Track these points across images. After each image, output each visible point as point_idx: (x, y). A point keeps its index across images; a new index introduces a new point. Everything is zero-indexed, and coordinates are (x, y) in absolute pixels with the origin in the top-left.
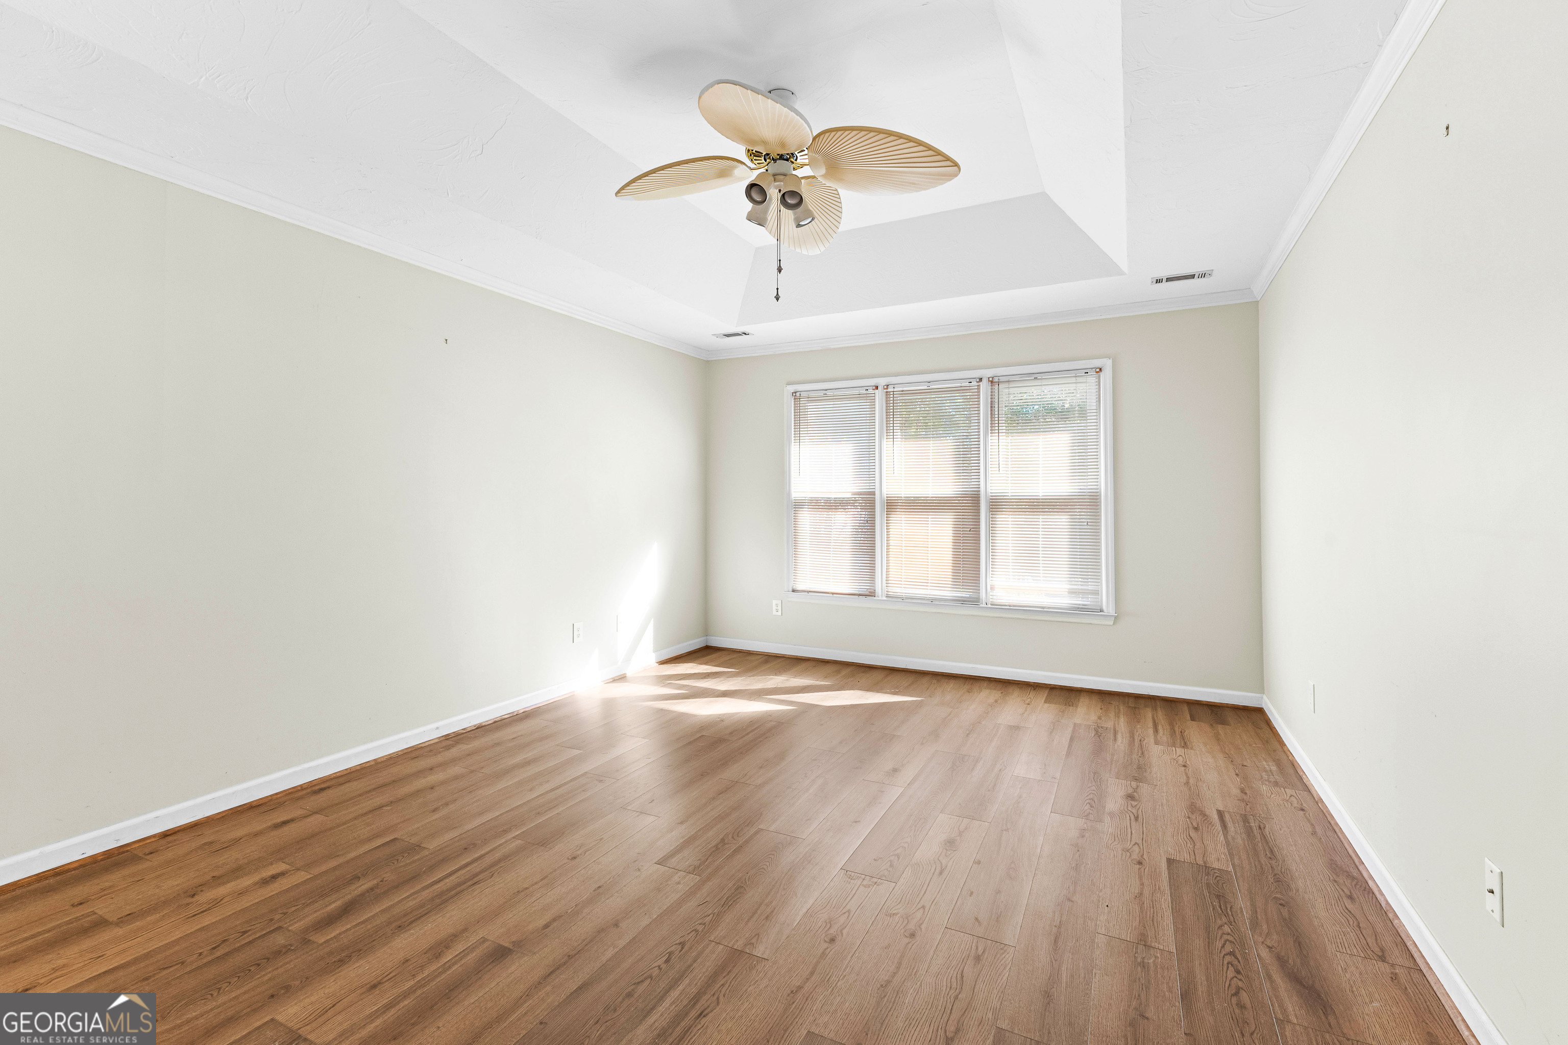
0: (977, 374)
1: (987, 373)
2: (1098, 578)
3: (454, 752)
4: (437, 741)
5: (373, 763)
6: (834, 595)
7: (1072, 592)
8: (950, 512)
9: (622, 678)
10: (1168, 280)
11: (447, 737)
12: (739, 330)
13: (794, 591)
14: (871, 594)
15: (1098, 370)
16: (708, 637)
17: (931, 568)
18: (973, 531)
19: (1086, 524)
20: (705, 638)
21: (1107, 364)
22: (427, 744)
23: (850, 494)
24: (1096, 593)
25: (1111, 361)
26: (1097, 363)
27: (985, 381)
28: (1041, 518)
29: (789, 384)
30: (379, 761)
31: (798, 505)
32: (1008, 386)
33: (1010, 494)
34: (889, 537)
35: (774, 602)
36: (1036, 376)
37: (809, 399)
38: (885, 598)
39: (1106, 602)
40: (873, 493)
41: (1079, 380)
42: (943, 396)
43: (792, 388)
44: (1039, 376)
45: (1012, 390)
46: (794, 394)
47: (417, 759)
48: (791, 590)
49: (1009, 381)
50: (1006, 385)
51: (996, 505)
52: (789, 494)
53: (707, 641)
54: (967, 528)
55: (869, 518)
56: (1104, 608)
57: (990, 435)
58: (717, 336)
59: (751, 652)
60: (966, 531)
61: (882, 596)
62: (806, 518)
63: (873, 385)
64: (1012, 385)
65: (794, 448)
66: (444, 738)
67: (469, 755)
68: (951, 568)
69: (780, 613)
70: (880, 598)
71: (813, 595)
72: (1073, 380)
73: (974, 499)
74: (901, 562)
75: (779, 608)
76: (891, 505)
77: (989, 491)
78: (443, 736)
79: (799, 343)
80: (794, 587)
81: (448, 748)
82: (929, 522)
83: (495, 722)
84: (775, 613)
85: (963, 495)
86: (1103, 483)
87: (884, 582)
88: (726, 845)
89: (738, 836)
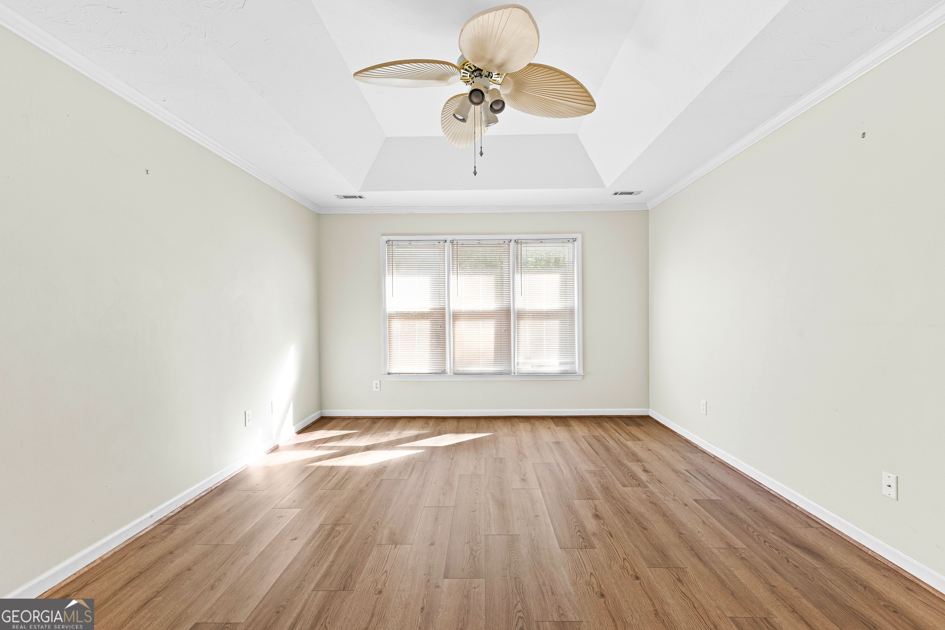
0: (508, 237)
1: (516, 237)
2: (573, 354)
3: (180, 533)
4: (152, 527)
5: (99, 562)
6: (418, 375)
7: (561, 364)
8: (492, 320)
9: (275, 449)
10: (621, 194)
11: (161, 523)
12: (357, 194)
13: (389, 374)
14: (444, 372)
15: (575, 240)
16: (322, 411)
17: (481, 354)
18: (506, 331)
19: (568, 325)
20: (320, 411)
21: (579, 236)
22: (144, 532)
23: (429, 309)
24: (573, 363)
25: (581, 235)
26: (574, 236)
27: (513, 242)
28: (544, 322)
29: (383, 235)
30: (105, 557)
31: (391, 317)
32: (526, 246)
33: (527, 309)
34: (455, 336)
35: (374, 382)
36: (541, 241)
37: (399, 246)
38: (453, 375)
39: (577, 368)
40: (444, 309)
41: (564, 244)
42: (487, 249)
43: (386, 238)
44: (543, 241)
45: (528, 248)
46: (388, 242)
47: (146, 548)
48: (387, 373)
49: (526, 243)
50: (525, 245)
51: (520, 315)
52: (385, 310)
53: (321, 413)
54: (503, 329)
55: (441, 324)
56: (577, 371)
57: (516, 274)
58: (339, 197)
59: (358, 417)
60: (502, 331)
61: (450, 373)
62: (397, 325)
63: (443, 239)
64: (528, 245)
65: (388, 279)
66: (157, 524)
67: (198, 533)
68: (493, 353)
69: (378, 389)
70: (449, 374)
71: (403, 376)
72: (561, 244)
73: (507, 312)
74: (463, 351)
75: (378, 386)
76: (456, 316)
77: (516, 307)
78: (156, 522)
79: (391, 208)
80: (389, 371)
81: (171, 531)
82: (480, 326)
83: (196, 501)
84: (375, 389)
85: (500, 310)
86: (576, 303)
87: (452, 364)
88: (477, 552)
89: (478, 544)
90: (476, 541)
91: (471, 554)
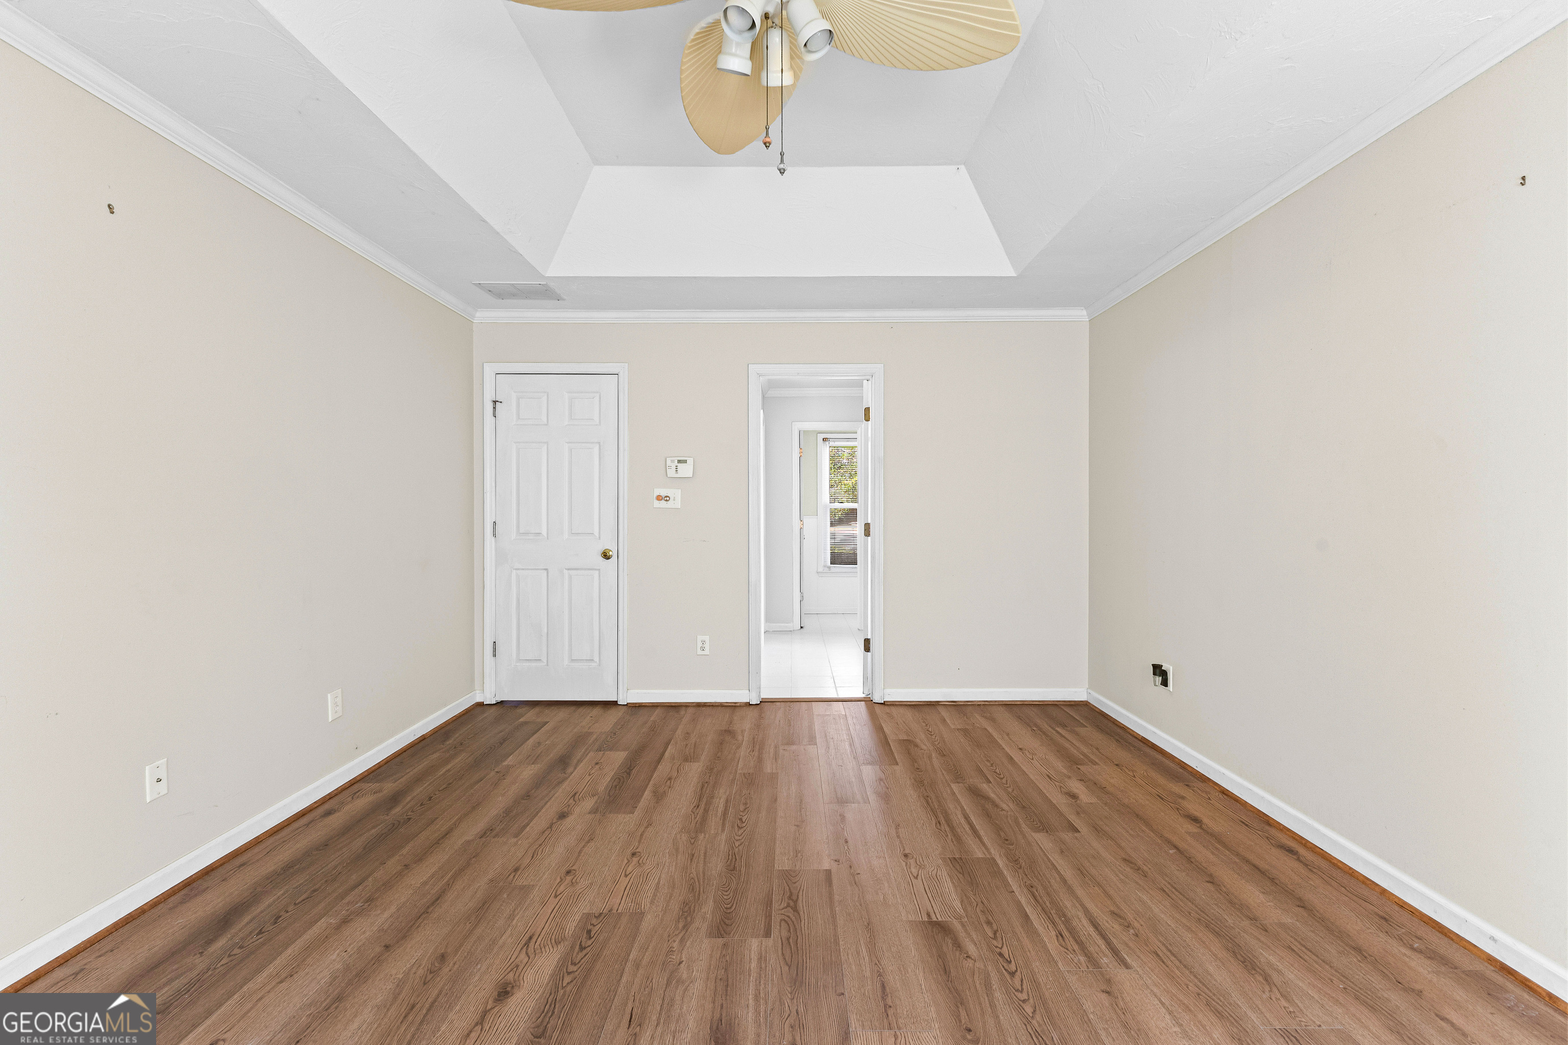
88: (785, 905)
89: (784, 920)
90: (788, 924)
91: (796, 902)
